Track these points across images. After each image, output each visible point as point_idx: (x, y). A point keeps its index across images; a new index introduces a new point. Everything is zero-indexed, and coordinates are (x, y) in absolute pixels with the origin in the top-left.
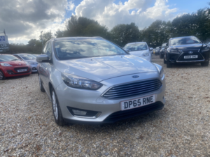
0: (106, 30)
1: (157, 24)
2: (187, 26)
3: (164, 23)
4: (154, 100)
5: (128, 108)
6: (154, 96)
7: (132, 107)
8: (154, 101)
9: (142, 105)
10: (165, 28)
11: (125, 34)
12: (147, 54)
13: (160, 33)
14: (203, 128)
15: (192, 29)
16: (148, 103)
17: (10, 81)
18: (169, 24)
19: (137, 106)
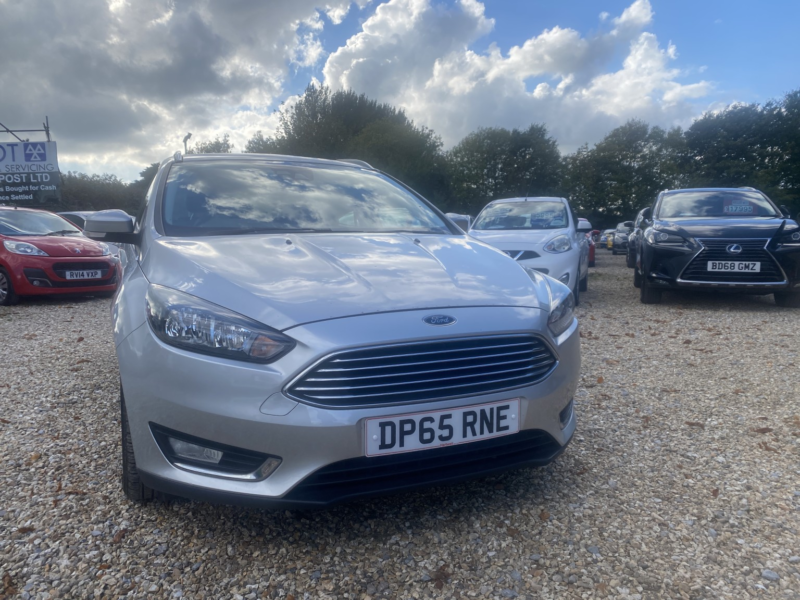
0: (434, 147)
1: (630, 136)
2: (742, 151)
3: (657, 136)
4: (513, 423)
5: (396, 449)
6: (514, 405)
7: (412, 444)
8: (514, 429)
9: (457, 439)
10: (658, 154)
11: (507, 164)
12: (563, 243)
13: (640, 170)
14: (708, 560)
15: (762, 165)
16: (487, 435)
17: (32, 310)
18: (673, 140)
19: (437, 444)
